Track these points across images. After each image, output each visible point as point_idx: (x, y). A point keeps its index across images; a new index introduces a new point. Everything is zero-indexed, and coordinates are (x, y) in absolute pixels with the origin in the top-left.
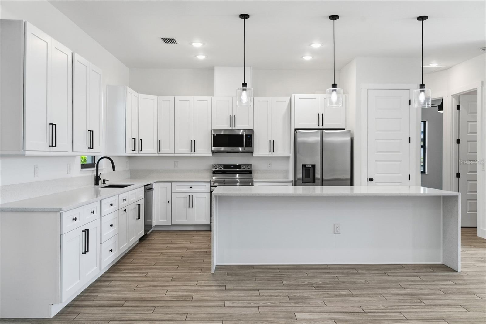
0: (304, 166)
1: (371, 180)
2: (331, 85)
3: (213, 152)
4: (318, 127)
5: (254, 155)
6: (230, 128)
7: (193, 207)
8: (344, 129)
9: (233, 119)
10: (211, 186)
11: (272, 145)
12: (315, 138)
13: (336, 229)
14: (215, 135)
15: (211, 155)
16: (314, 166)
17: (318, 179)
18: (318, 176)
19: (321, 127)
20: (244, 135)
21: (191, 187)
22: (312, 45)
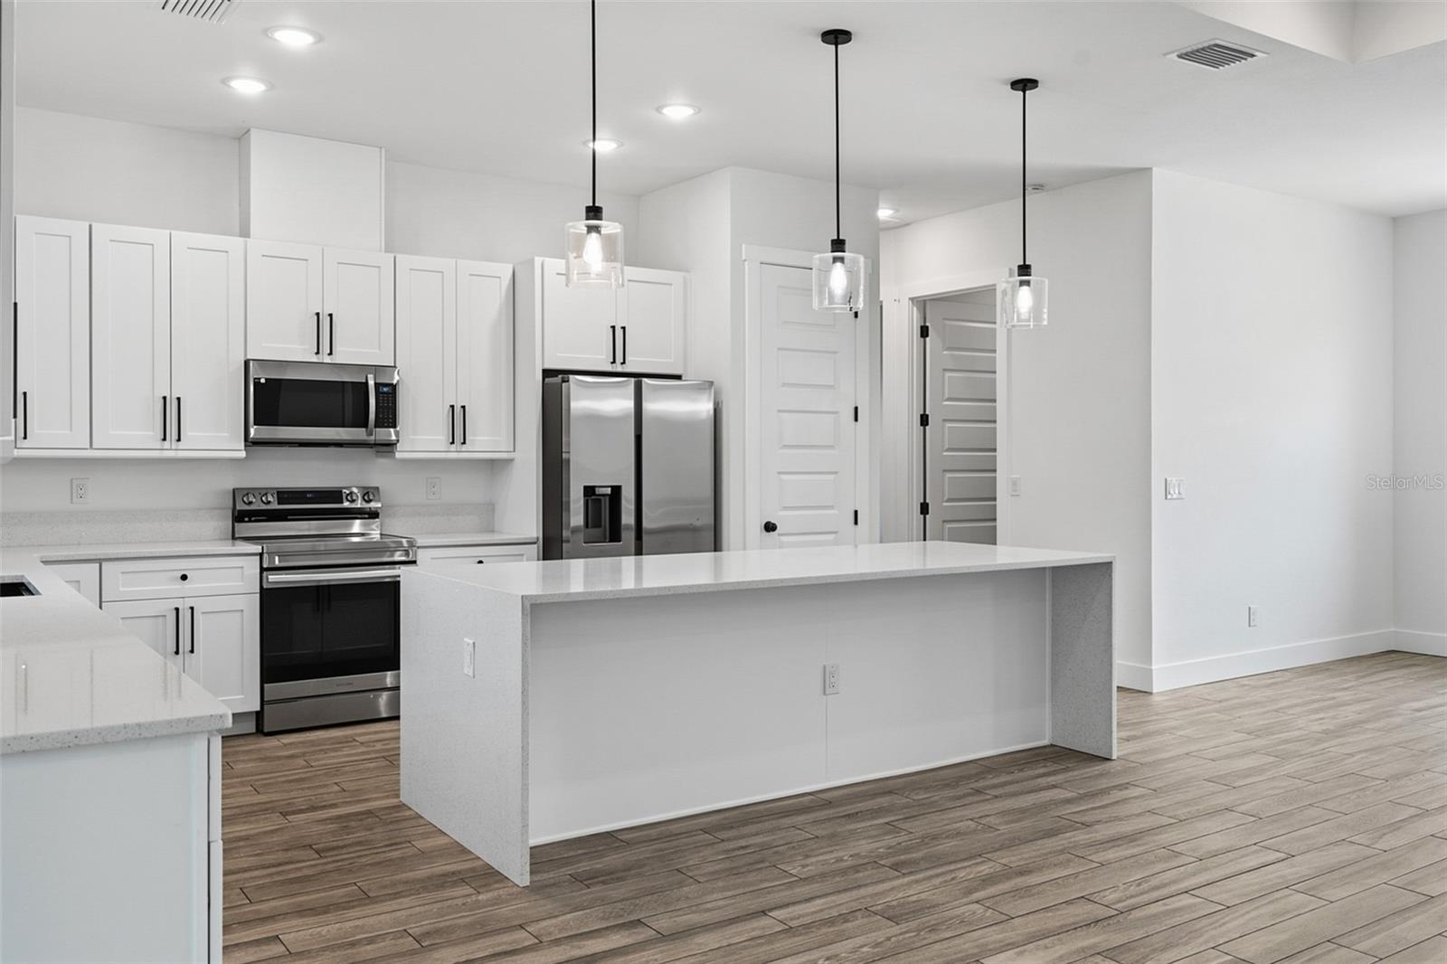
0: (589, 491)
1: (770, 527)
2: (830, 242)
3: (250, 443)
4: (609, 368)
5: (398, 455)
6: (315, 359)
7: (192, 651)
8: (678, 377)
9: (324, 326)
10: (262, 570)
11: (458, 422)
12: (618, 402)
13: (828, 683)
14: (263, 381)
15: (243, 454)
16: (616, 490)
17: (628, 527)
18: (628, 518)
19: (619, 368)
20: (371, 383)
21: (184, 577)
22: (665, 111)
